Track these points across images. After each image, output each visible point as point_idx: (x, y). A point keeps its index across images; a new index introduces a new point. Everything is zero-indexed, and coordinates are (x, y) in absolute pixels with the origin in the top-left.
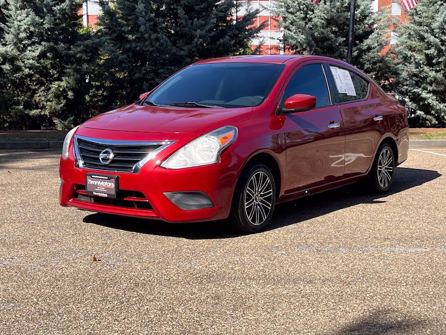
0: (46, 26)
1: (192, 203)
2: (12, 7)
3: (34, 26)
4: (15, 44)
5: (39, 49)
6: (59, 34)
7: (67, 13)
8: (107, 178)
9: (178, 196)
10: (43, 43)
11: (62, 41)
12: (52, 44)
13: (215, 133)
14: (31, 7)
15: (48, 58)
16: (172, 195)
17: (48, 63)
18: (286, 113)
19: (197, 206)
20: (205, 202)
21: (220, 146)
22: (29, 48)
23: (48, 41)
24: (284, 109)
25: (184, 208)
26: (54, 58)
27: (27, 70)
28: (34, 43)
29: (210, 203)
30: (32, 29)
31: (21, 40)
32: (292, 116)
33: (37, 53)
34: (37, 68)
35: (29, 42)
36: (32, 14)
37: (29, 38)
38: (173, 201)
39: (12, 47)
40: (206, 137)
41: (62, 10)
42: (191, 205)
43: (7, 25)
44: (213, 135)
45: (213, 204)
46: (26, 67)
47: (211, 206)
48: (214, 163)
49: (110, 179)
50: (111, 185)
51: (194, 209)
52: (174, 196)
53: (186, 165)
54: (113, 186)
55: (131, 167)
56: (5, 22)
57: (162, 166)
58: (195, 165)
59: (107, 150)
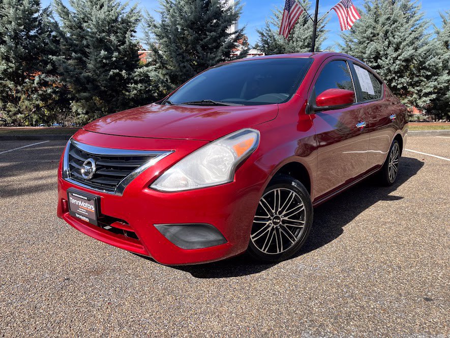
0: (114, 59)
1: (195, 239)
2: (91, 47)
3: (106, 59)
4: (94, 71)
6: (123, 65)
7: (128, 51)
8: (86, 198)
9: (174, 230)
11: (124, 69)
12: (117, 71)
16: (166, 229)
18: (317, 111)
19: (202, 243)
20: (212, 237)
21: (235, 157)
22: (103, 74)
23: (115, 68)
24: (315, 107)
25: (183, 247)
28: (106, 71)
29: (220, 238)
30: (104, 61)
31: (98, 68)
32: (325, 115)
34: (109, 86)
35: (104, 70)
37: (103, 67)
38: (168, 236)
39: (93, 73)
40: (217, 144)
41: (125, 49)
42: (193, 243)
43: (88, 59)
45: (225, 239)
46: (102, 86)
47: (222, 242)
48: (226, 182)
49: (89, 200)
50: (92, 208)
51: (198, 247)
52: (169, 230)
53: (186, 185)
54: (94, 209)
55: (115, 186)
56: (87, 57)
57: (153, 186)
58: (199, 186)
59: (89, 160)
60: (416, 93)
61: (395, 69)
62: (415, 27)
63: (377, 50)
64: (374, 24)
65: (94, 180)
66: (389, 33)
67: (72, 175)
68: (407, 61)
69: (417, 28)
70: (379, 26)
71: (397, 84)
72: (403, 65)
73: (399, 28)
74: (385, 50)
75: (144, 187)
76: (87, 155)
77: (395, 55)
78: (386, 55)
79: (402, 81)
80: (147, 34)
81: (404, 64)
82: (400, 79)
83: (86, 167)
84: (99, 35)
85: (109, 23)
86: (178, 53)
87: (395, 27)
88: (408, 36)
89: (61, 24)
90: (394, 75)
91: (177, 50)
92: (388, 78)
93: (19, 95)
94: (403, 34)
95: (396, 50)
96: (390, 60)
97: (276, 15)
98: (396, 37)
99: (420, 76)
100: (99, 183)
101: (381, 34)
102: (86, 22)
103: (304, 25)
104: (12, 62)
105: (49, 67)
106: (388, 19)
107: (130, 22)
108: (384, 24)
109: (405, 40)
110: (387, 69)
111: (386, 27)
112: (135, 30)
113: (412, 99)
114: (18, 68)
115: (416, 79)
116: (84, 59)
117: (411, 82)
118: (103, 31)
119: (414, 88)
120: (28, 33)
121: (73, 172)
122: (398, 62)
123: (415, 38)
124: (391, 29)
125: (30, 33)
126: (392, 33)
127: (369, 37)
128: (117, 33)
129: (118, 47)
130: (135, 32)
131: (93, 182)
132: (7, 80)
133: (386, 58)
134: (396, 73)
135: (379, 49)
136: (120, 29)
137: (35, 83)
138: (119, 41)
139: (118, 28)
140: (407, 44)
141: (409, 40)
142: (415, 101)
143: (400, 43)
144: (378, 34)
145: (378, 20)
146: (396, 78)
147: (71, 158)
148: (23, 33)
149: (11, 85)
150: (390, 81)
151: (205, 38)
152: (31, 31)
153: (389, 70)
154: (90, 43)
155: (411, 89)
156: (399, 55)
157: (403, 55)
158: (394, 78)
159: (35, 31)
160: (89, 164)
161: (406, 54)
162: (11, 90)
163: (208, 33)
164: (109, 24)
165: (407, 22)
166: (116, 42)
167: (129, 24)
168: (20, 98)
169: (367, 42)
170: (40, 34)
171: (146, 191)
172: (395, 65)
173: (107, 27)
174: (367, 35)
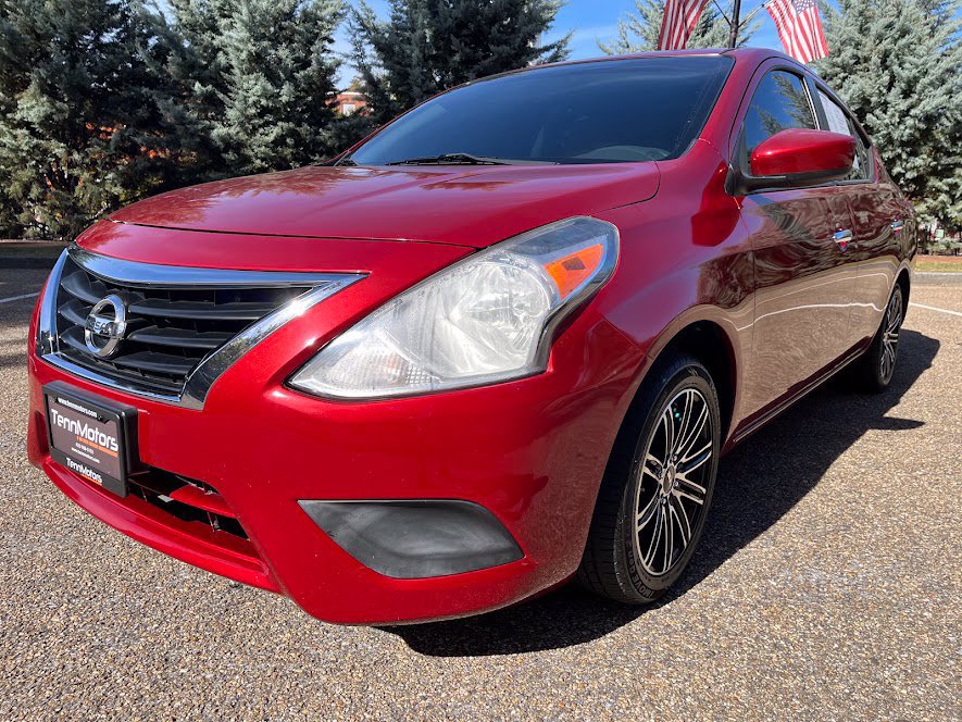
0: (284, 99)
1: (424, 546)
2: (236, 71)
3: (267, 99)
4: (241, 124)
5: (275, 132)
6: (303, 112)
7: (315, 83)
8: (94, 414)
9: (362, 518)
10: (280, 123)
11: (306, 121)
12: (292, 125)
13: (533, 242)
14: (261, 70)
15: (287, 145)
16: (336, 514)
17: (288, 152)
20: (480, 541)
21: (553, 299)
22: (261, 130)
23: (287, 120)
24: (749, 176)
25: (388, 571)
26: (296, 146)
27: (258, 161)
28: (267, 124)
29: (505, 544)
30: (264, 102)
31: (249, 118)
33: (271, 138)
34: (272, 159)
35: (262, 122)
36: (263, 79)
37: (261, 115)
38: (341, 536)
39: (238, 129)
40: (495, 259)
41: (308, 78)
42: (420, 559)
43: (229, 97)
44: (522, 253)
45: (519, 546)
46: (257, 158)
47: (508, 557)
48: (524, 372)
49: (103, 420)
50: (110, 443)
51: (433, 571)
52: (346, 518)
53: (401, 381)
54: (116, 449)
55: (181, 377)
56: (226, 91)
57: (297, 381)
58: (442, 385)
59: (110, 299)
60: (946, 192)
61: (902, 136)
62: (948, 46)
63: (864, 93)
64: (858, 36)
65: (122, 361)
66: (892, 57)
67: (64, 347)
68: (930, 119)
69: (951, 49)
70: (869, 42)
71: (906, 170)
72: (919, 129)
73: (913, 46)
74: (881, 94)
75: (271, 385)
76: (106, 287)
77: (903, 106)
78: (884, 106)
79: (917, 164)
80: (358, 46)
81: (922, 126)
82: (912, 159)
83: (98, 319)
84: (254, 45)
85: (276, 21)
86: (425, 89)
87: (904, 46)
88: (935, 66)
89: (171, 20)
90: (899, 151)
91: (423, 81)
92: (885, 156)
93: (76, 172)
94: (923, 59)
95: (906, 94)
96: (893, 115)
97: (641, 12)
98: (907, 65)
99: (954, 153)
100: (135, 369)
101: (875, 59)
102: (225, 16)
103: (703, 36)
104: (62, 100)
105: (142, 112)
106: (890, 26)
107: (321, 20)
108: (880, 38)
109: (926, 73)
110: (884, 136)
111: (885, 44)
112: (331, 37)
113: (935, 203)
114: (74, 114)
115: (945, 160)
116: (221, 96)
117: (935, 167)
118: (263, 37)
119: (941, 180)
120: (97, 38)
121: (66, 336)
122: (909, 121)
123: (947, 70)
124: (896, 48)
125: (102, 39)
126: (897, 56)
127: (848, 64)
128: (292, 41)
129: (295, 74)
130: (331, 41)
131: (118, 366)
132: (49, 140)
133: (885, 112)
134: (903, 144)
135: (869, 91)
136: (300, 33)
137: (112, 148)
138: (296, 60)
139: (294, 32)
140: (931, 84)
141: (935, 72)
142: (943, 208)
143: (916, 79)
144: (867, 60)
145: (868, 29)
146: (904, 156)
147: (63, 298)
148: (88, 37)
149: (60, 150)
150: (890, 163)
151: (485, 57)
152: (105, 34)
153: (890, 140)
154: (234, 63)
155: (933, 182)
156: (912, 106)
157: (921, 105)
158: (899, 156)
159: (113, 34)
160: (108, 311)
161: (928, 105)
162: (58, 160)
163: (492, 47)
164: (276, 23)
165: (931, 35)
166: (289, 62)
167: (319, 23)
168: (77, 179)
169: (842, 75)
170: (123, 41)
171: (277, 394)
172: (902, 127)
173: (272, 29)
174: (843, 61)
